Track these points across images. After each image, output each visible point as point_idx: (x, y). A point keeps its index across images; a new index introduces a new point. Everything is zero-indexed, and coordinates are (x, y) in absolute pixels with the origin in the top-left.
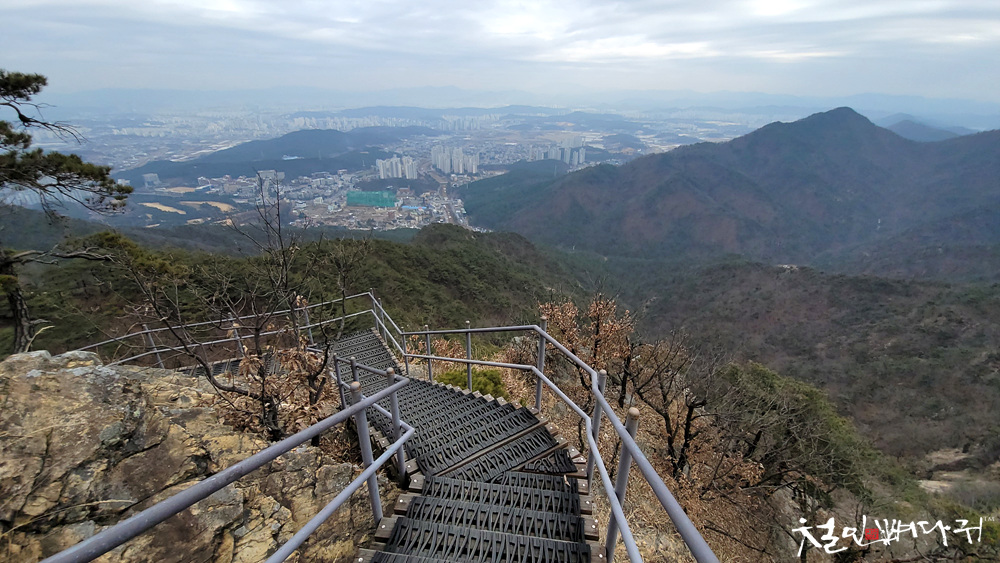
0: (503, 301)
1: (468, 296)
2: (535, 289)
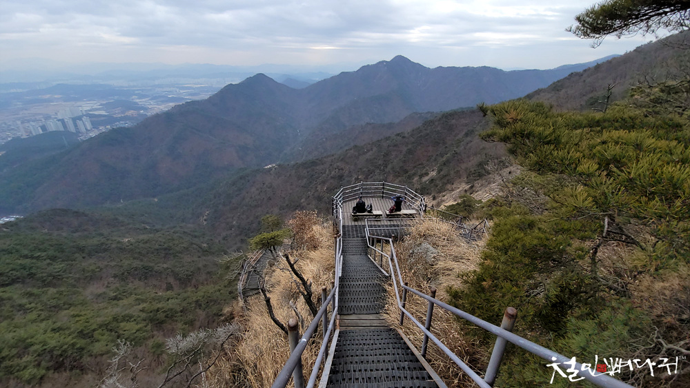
1: (52, 280)
2: (113, 246)
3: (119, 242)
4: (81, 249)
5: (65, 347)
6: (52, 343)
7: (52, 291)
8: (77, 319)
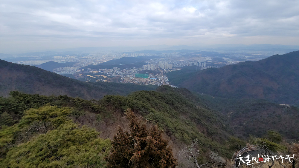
0: (186, 110)
1: (176, 108)
2: (194, 107)
3: (196, 107)
4: (186, 103)
5: (171, 128)
6: (169, 125)
7: (175, 111)
8: (176, 123)
